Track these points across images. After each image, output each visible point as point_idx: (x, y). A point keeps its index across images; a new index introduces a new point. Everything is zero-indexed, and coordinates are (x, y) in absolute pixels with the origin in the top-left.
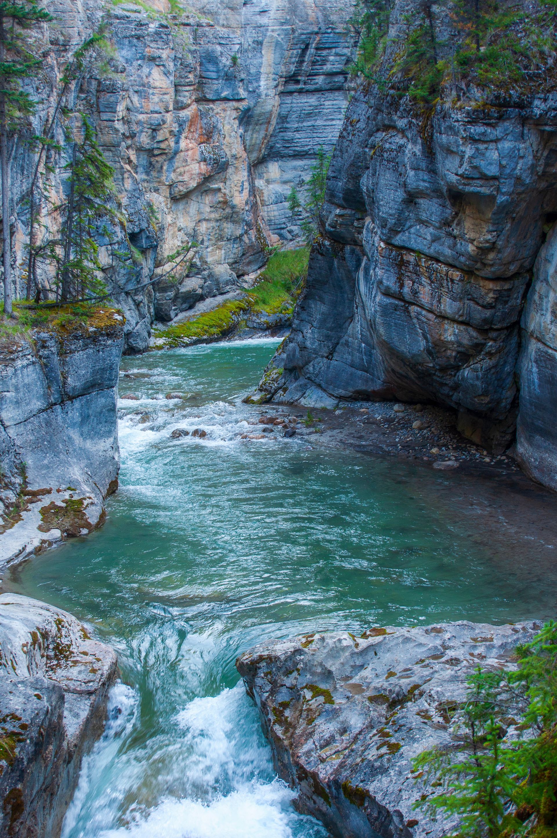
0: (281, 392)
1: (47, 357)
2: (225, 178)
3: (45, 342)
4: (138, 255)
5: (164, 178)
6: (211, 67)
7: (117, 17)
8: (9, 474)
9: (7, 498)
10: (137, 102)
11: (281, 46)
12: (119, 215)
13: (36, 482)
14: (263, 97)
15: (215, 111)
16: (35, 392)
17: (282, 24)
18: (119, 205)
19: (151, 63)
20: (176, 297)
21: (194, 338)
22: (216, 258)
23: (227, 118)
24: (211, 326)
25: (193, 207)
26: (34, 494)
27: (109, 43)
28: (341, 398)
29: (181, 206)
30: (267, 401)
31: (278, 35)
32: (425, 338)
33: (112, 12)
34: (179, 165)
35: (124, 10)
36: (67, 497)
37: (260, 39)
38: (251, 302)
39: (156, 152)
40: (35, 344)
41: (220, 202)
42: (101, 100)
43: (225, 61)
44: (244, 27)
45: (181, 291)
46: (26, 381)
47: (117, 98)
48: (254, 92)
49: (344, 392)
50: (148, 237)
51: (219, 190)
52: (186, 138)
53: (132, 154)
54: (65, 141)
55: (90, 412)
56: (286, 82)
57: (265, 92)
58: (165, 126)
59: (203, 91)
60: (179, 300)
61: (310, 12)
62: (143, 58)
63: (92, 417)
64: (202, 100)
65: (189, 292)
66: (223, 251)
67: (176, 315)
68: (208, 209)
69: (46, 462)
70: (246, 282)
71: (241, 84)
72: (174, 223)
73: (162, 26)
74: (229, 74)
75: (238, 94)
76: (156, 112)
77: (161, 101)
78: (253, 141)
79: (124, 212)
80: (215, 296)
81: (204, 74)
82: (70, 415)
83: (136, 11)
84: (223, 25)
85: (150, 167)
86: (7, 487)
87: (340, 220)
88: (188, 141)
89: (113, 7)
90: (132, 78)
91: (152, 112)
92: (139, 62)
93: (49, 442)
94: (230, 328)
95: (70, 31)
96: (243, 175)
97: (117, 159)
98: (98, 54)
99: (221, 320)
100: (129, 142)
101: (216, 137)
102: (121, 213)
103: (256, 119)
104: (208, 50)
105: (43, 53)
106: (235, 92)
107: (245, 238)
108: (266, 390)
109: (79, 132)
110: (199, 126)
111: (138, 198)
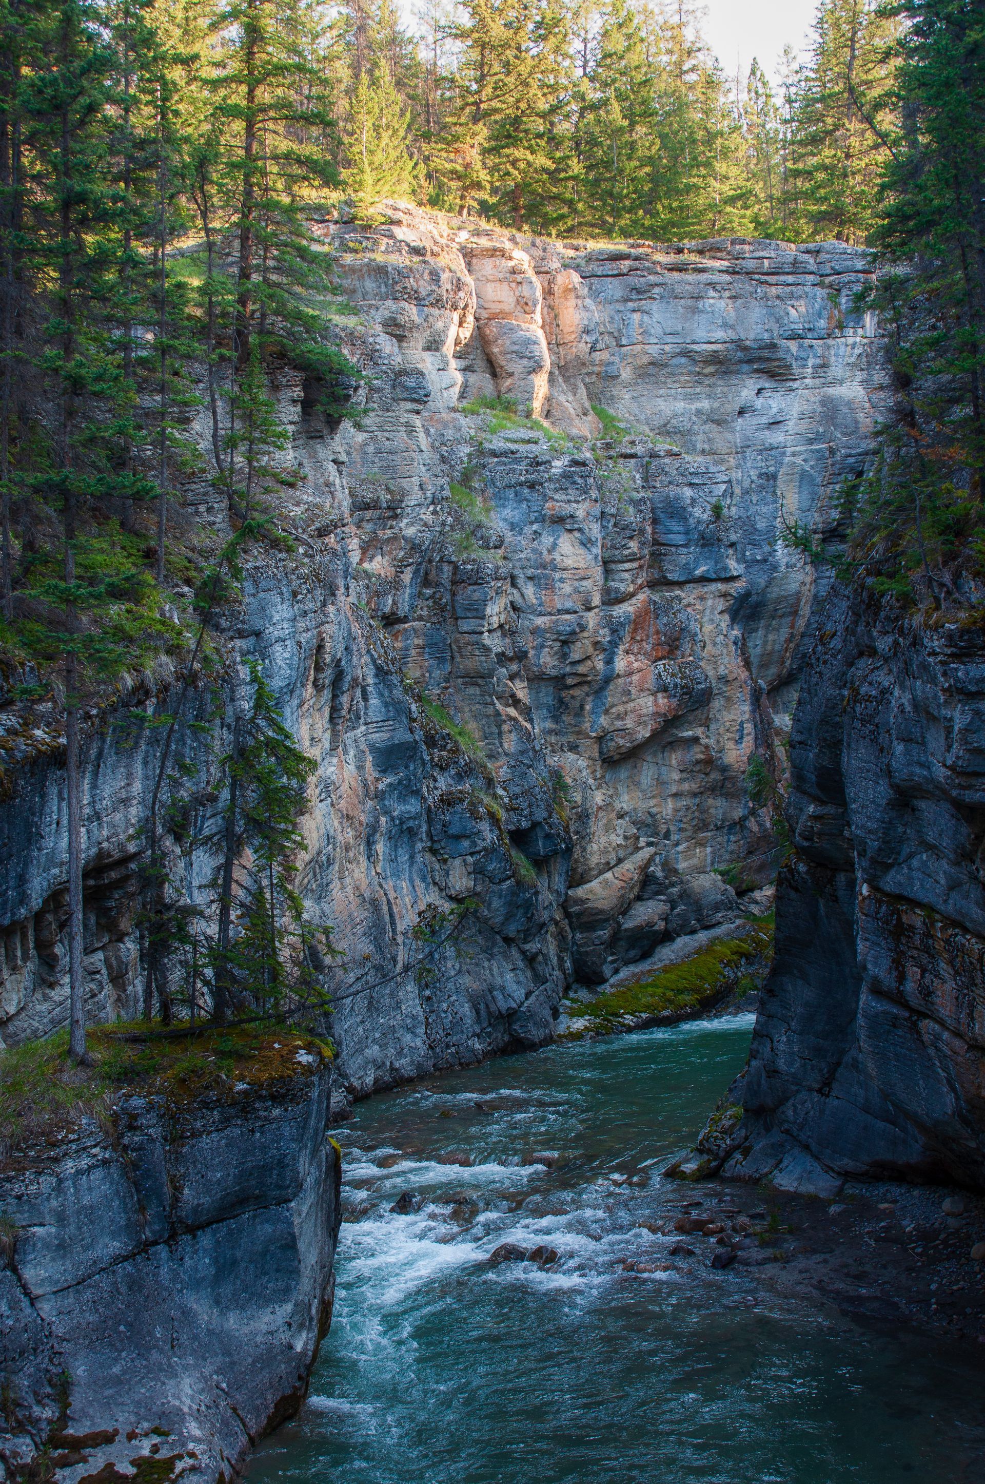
0: (738, 1156)
1: (140, 1148)
2: (708, 718)
3: (135, 1117)
4: (526, 870)
5: (588, 725)
6: (675, 526)
7: (494, 454)
8: (31, 1399)
9: (15, 1454)
10: (532, 597)
11: (812, 479)
12: (487, 800)
13: (86, 1415)
14: (783, 568)
15: (685, 602)
16: (106, 1222)
17: (811, 441)
18: (490, 783)
19: (555, 526)
20: (616, 937)
21: (644, 1015)
22: (695, 861)
23: (708, 612)
24: (680, 991)
25: (647, 774)
26: (77, 1444)
27: (479, 500)
28: (846, 1175)
29: (623, 774)
30: (706, 1175)
31: (805, 460)
32: (953, 1089)
33: (487, 445)
34: (616, 700)
35: (508, 440)
36: (146, 1452)
37: (772, 469)
38: (761, 940)
39: (570, 681)
40: (115, 1123)
41: (698, 762)
42: (458, 598)
43: (701, 514)
44: (741, 451)
45: (626, 926)
46: (85, 1201)
47: (486, 594)
48: (765, 561)
49: (851, 1163)
50: (548, 836)
51: (696, 740)
52: (627, 652)
53: (521, 690)
54: (376, 676)
55: (239, 1254)
56: (824, 540)
57: (784, 561)
58: (585, 634)
59: (660, 568)
60: (622, 943)
61: (861, 417)
62: (541, 519)
63: (243, 1265)
64: (659, 583)
65: (640, 928)
66: (709, 850)
67: (616, 971)
68: (676, 776)
69: (116, 1370)
70: (756, 902)
71: (731, 551)
72: (609, 804)
73: (575, 463)
74: (708, 536)
75: (726, 568)
76: (568, 612)
77: (577, 591)
78: (769, 647)
79: (500, 792)
80: (693, 932)
81: (663, 539)
82: (188, 1262)
83: (529, 442)
84: (703, 451)
85: (559, 709)
86: (20, 1428)
87: (817, 826)
88: (632, 658)
89: (489, 436)
90: (522, 556)
91: (560, 612)
92: (535, 527)
93: (130, 1325)
94: (718, 992)
95: (405, 483)
96: (743, 710)
97: (489, 700)
98: (457, 519)
99: (701, 978)
100: (514, 667)
101: (686, 647)
102: (495, 796)
103: (771, 607)
104: (668, 496)
105: (318, 530)
106: (720, 566)
107: (752, 824)
108: (709, 1151)
109: (419, 654)
110: (652, 629)
111: (529, 767)
